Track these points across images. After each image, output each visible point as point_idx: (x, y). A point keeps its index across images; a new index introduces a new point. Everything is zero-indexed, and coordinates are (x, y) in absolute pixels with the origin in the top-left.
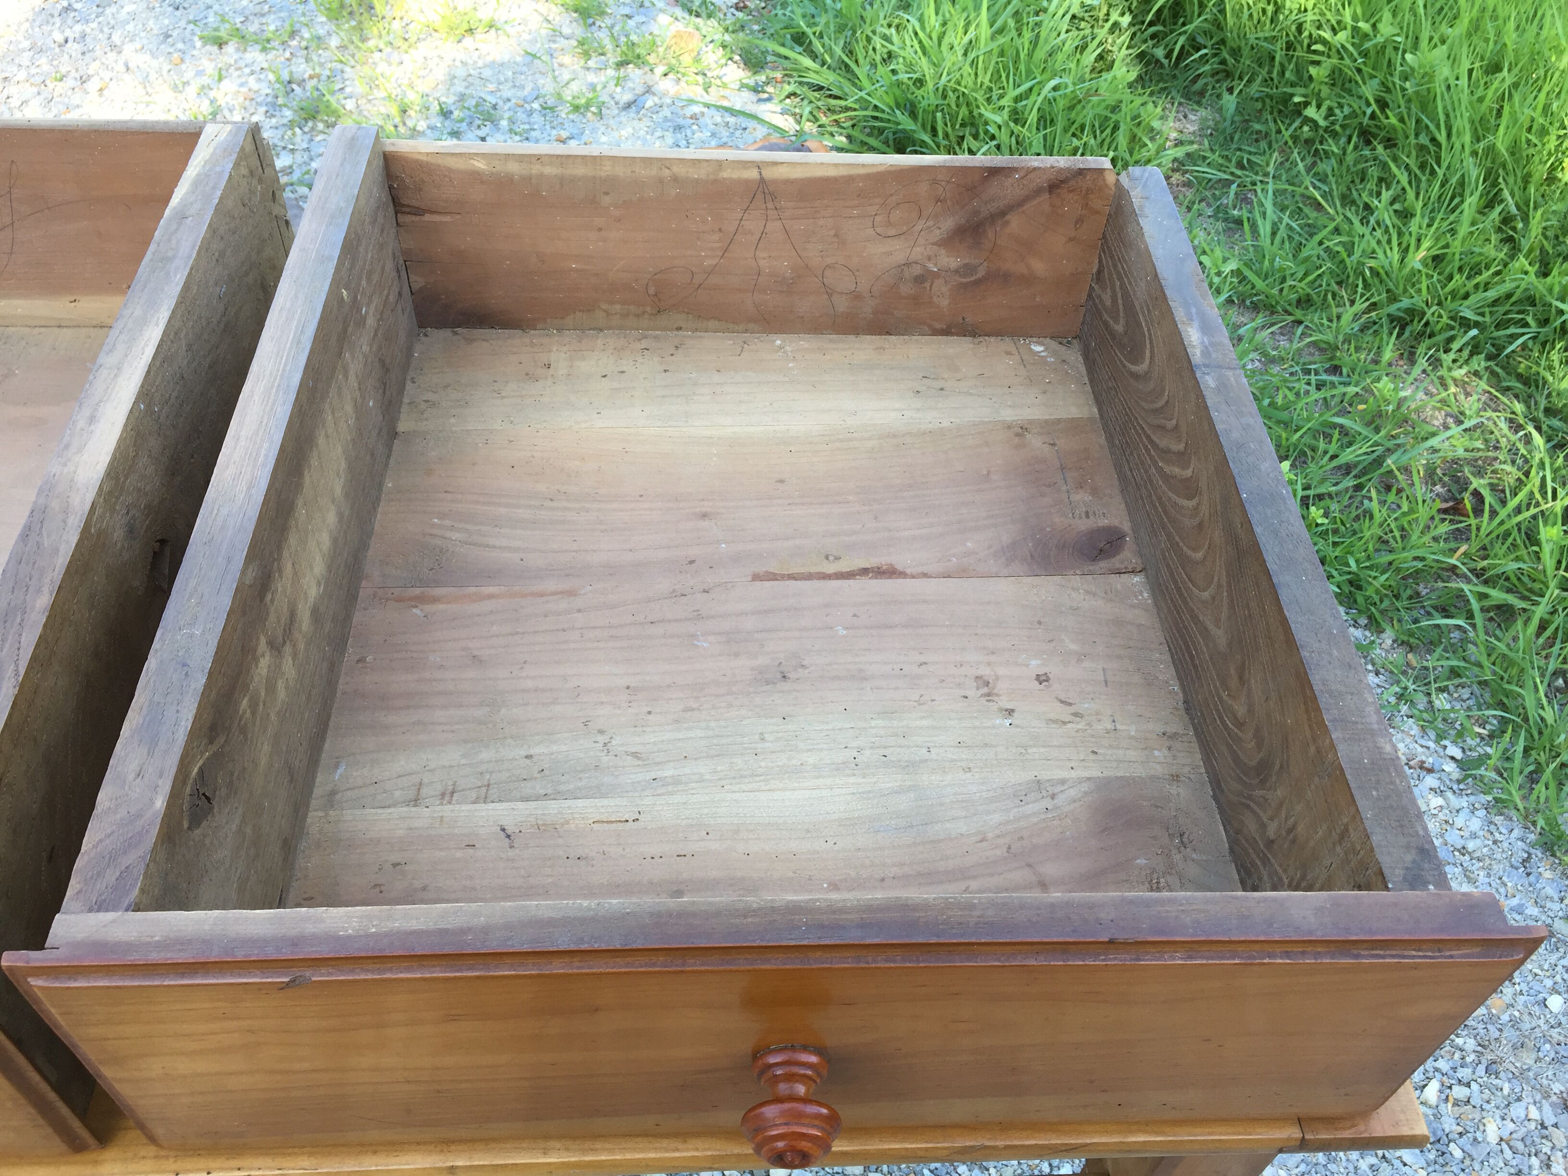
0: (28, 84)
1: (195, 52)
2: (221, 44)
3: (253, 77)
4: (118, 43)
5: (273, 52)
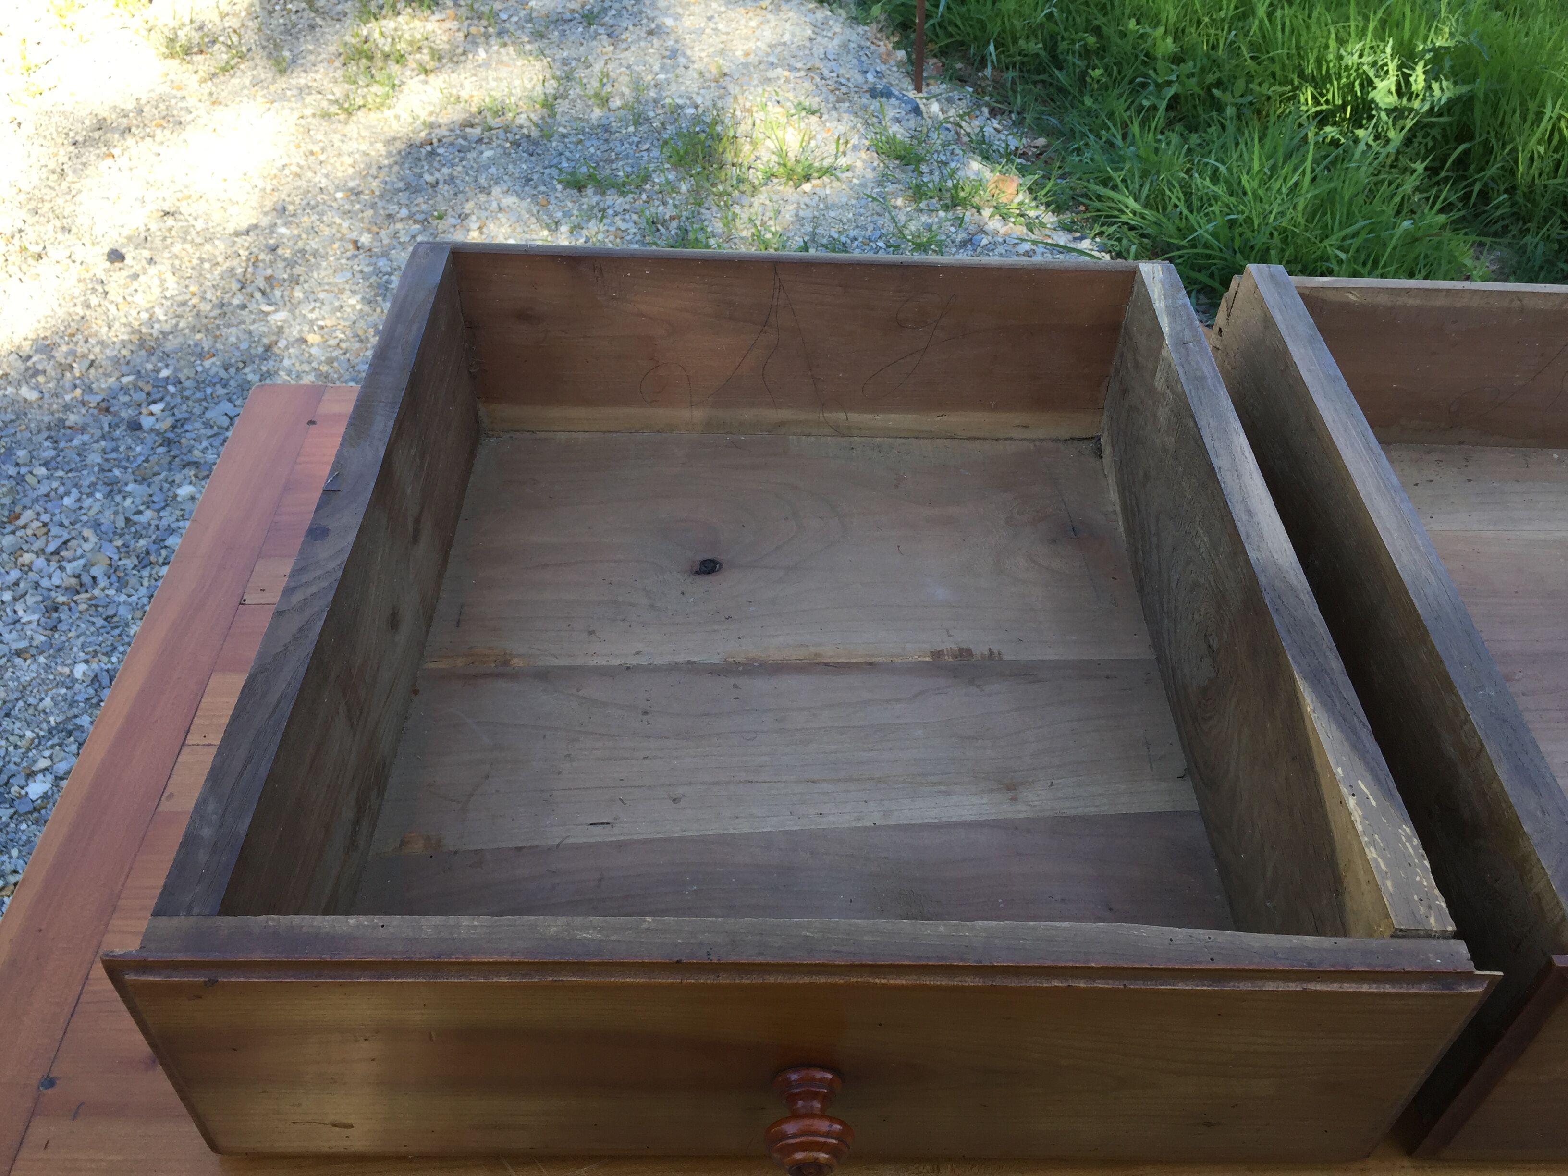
0: (411, 222)
1: (558, 195)
2: (580, 187)
3: (617, 218)
4: (486, 185)
5: (631, 195)
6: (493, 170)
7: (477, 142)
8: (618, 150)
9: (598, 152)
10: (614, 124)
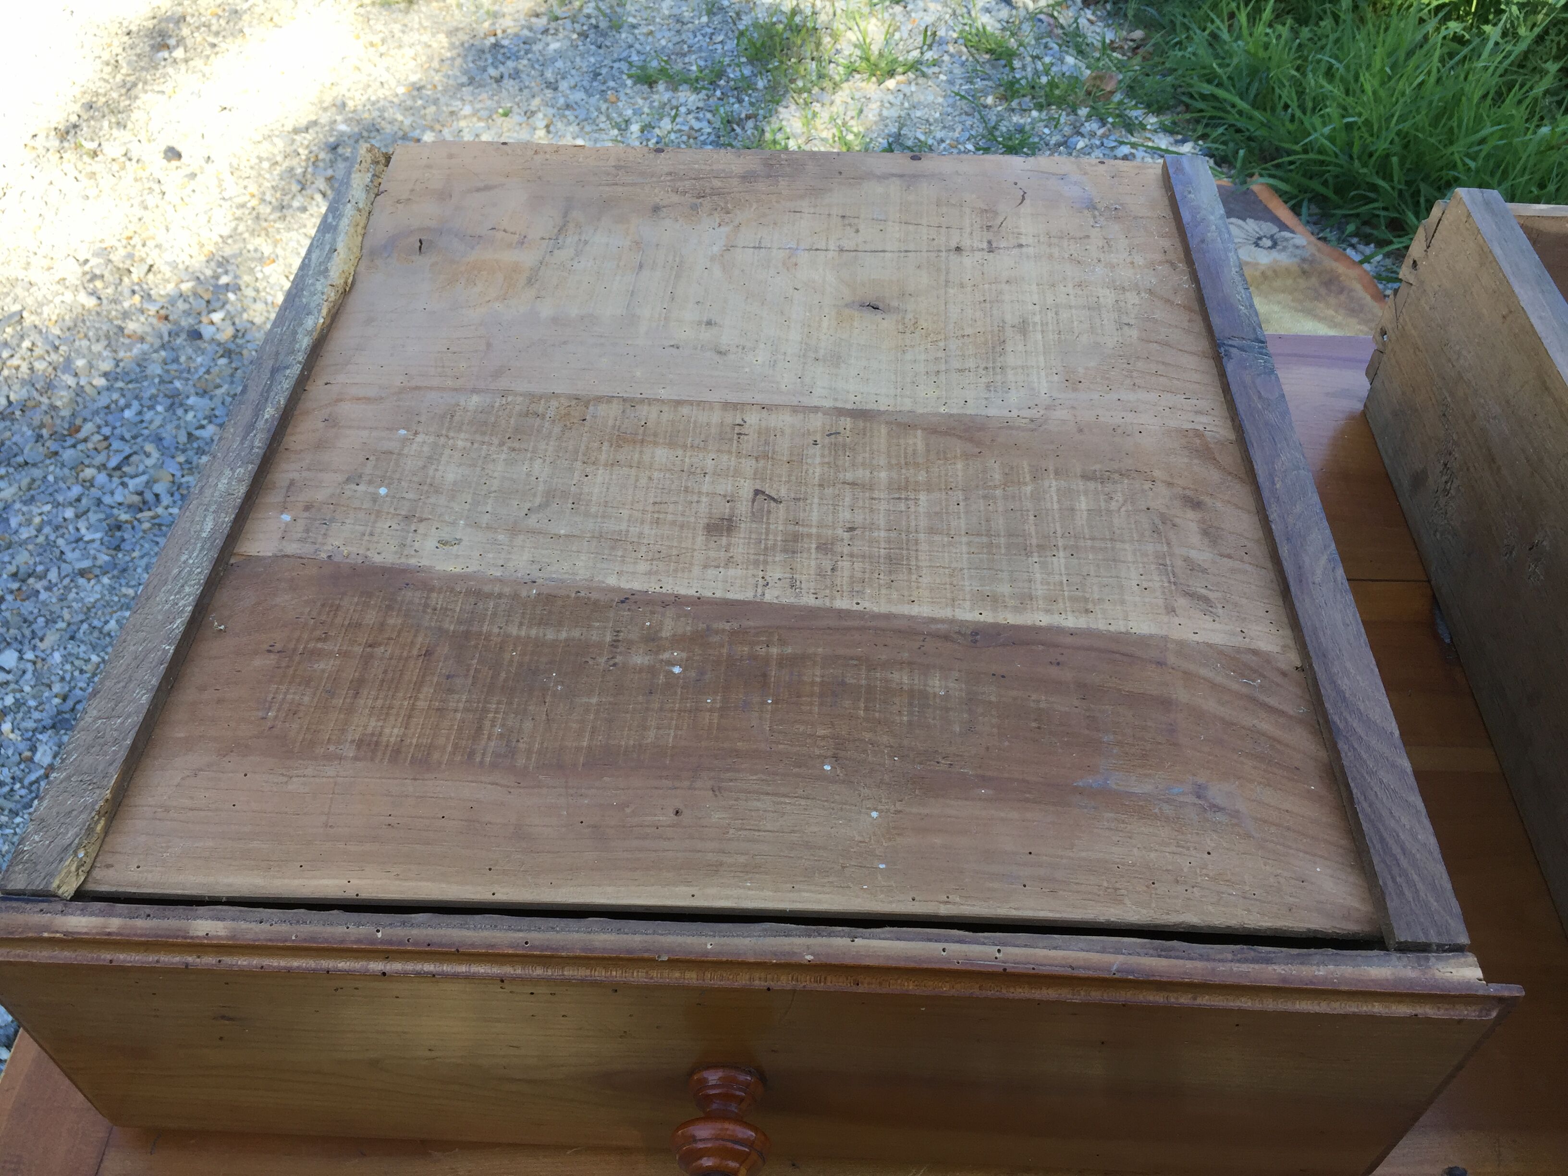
0: (475, 119)
1: (628, 91)
2: (651, 83)
3: (690, 117)
4: (553, 80)
5: (704, 92)
6: (559, 64)
7: (543, 33)
8: (690, 42)
9: (670, 45)
10: (686, 14)
